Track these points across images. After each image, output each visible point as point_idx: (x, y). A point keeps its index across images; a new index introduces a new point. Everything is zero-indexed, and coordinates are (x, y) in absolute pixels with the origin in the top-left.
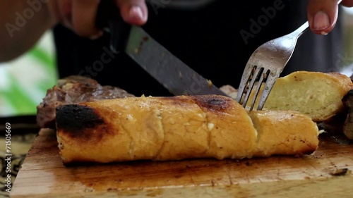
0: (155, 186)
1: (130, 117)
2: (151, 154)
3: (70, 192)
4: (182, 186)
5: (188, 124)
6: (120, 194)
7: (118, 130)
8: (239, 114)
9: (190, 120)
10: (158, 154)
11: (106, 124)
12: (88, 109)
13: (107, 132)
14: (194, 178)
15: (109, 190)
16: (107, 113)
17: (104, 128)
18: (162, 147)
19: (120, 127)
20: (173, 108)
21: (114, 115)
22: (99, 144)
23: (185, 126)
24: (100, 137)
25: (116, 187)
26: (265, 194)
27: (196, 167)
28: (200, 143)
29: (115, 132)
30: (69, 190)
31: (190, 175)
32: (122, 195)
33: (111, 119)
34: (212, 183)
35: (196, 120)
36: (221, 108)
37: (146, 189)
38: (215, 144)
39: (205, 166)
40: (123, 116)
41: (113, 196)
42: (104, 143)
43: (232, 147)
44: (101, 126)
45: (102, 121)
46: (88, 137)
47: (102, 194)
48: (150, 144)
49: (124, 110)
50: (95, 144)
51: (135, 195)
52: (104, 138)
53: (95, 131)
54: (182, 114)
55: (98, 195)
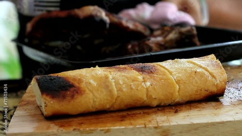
0: (105, 127)
1: (92, 81)
2: (108, 106)
3: (47, 131)
4: (123, 127)
5: (132, 83)
6: (82, 132)
7: (85, 91)
8: (164, 75)
9: (133, 81)
10: (112, 106)
11: (75, 87)
12: (60, 78)
13: (77, 93)
14: (132, 122)
15: (74, 129)
16: (74, 79)
17: (75, 90)
18: (115, 101)
19: (86, 89)
20: (119, 73)
21: (80, 81)
22: (72, 102)
23: (131, 85)
24: (73, 97)
25: (78, 128)
26: (181, 132)
27: (134, 114)
28: (141, 96)
29: (82, 92)
30: (47, 129)
31: (130, 119)
32: (83, 133)
33: (79, 84)
34: (145, 125)
35: (137, 81)
36: (151, 71)
37: (99, 129)
38: (151, 96)
39: (140, 113)
40: (87, 81)
41: (77, 134)
42: (76, 101)
43: (162, 97)
44: (72, 89)
45: (72, 86)
46: (64, 97)
47: (69, 133)
48: (108, 99)
49: (87, 77)
50: (70, 101)
51: (92, 133)
52: (75, 97)
53: (68, 93)
54: (127, 77)
55: (66, 133)
